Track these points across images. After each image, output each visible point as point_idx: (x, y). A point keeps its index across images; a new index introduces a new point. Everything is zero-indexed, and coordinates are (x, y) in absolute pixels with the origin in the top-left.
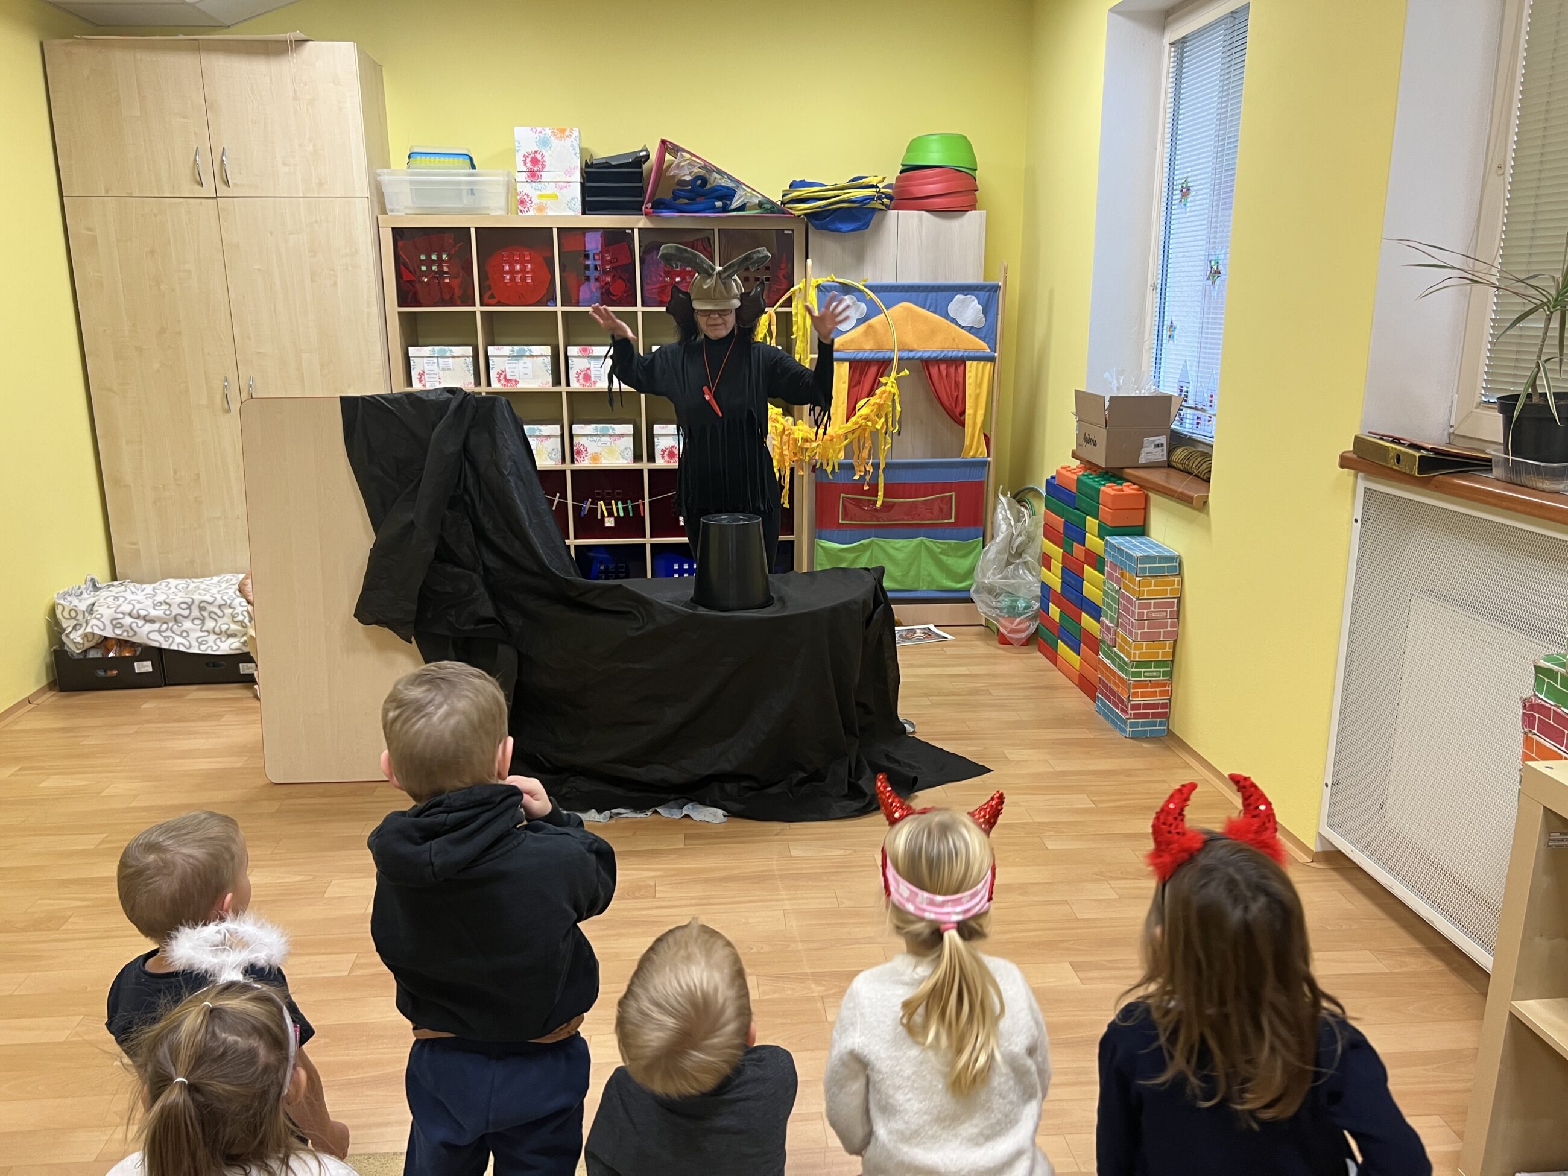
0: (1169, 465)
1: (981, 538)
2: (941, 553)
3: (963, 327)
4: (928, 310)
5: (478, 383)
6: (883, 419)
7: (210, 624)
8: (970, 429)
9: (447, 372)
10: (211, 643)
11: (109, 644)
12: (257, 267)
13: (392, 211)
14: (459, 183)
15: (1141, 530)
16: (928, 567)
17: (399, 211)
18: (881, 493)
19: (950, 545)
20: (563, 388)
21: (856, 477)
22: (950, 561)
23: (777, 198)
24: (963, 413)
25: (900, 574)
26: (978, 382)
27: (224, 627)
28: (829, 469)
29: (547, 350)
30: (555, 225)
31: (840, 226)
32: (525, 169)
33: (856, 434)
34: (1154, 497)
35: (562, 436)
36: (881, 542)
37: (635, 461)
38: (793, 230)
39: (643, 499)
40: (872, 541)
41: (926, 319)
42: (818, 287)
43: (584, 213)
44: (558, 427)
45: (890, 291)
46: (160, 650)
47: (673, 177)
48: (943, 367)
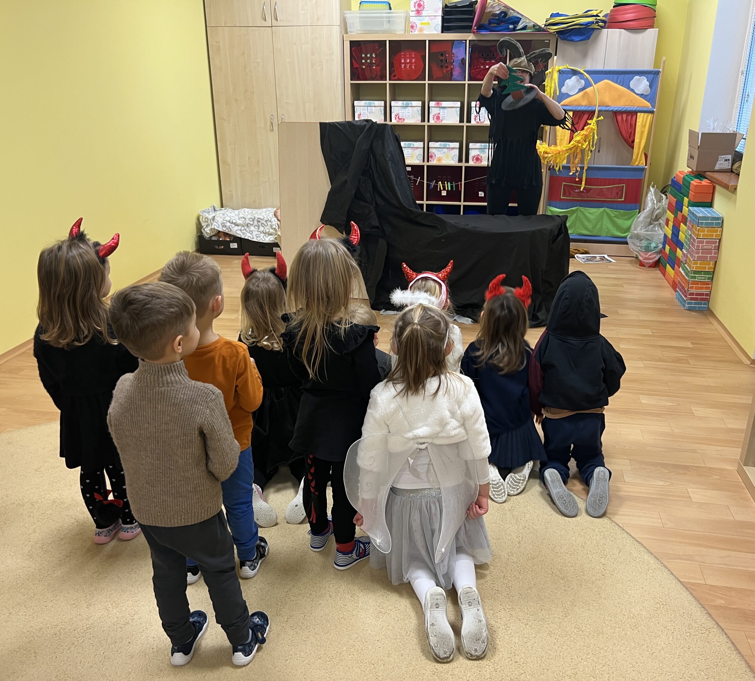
0: (732, 171)
1: (638, 210)
2: (615, 217)
3: (637, 94)
4: (619, 84)
5: (385, 120)
6: (587, 143)
7: (262, 229)
8: (637, 150)
9: (372, 114)
10: (262, 237)
11: (221, 234)
12: (288, 60)
13: (350, 32)
14: (382, 17)
15: (710, 205)
16: (607, 224)
17: (353, 32)
18: (583, 183)
19: (620, 212)
20: (426, 123)
21: (571, 174)
22: (619, 221)
23: (541, 23)
24: (633, 141)
25: (591, 227)
26: (644, 123)
27: (267, 231)
28: (557, 169)
29: (419, 103)
30: (427, 39)
31: (573, 38)
32: (414, 10)
33: (573, 150)
34: (718, 187)
35: (424, 148)
36: (582, 209)
37: (459, 162)
38: (549, 40)
39: (461, 181)
40: (578, 209)
41: (617, 89)
42: (559, 71)
43: (442, 32)
44: (422, 143)
45: (598, 74)
46: (241, 238)
47: (490, 12)
48: (624, 116)
